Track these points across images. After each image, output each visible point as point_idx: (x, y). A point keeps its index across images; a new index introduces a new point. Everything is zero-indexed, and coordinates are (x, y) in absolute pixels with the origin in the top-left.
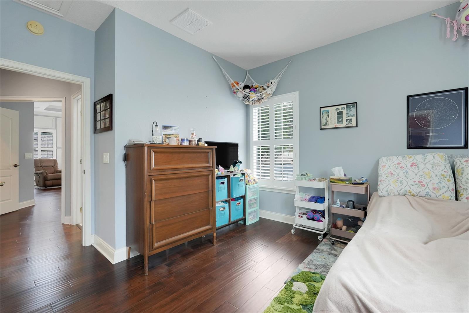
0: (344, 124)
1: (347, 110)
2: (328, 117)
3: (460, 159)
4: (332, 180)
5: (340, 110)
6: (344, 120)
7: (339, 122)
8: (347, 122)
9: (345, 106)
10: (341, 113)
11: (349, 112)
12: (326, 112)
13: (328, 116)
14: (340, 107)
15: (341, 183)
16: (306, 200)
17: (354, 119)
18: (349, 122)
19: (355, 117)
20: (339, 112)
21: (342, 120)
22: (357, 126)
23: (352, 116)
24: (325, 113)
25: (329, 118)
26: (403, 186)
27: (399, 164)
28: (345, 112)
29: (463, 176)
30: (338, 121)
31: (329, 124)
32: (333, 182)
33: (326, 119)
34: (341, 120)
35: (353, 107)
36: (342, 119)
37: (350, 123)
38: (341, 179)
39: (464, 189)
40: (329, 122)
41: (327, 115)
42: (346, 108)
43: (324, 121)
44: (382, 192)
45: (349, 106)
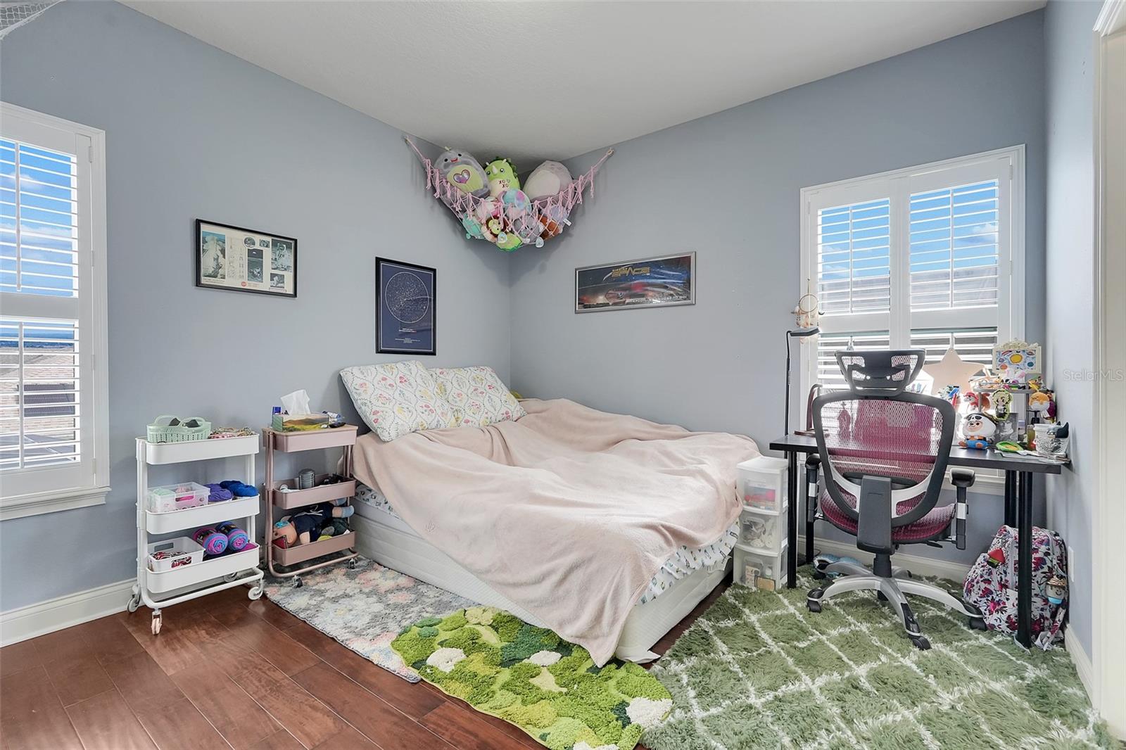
0: (266, 285)
1: (274, 253)
2: (221, 256)
3: (434, 369)
4: (290, 425)
5: (257, 247)
6: (266, 276)
7: (252, 276)
8: (272, 279)
9: (269, 239)
10: (259, 254)
11: (277, 258)
12: (216, 238)
13: (223, 251)
14: (257, 238)
15: (310, 430)
16: (201, 503)
17: (289, 276)
18: (278, 282)
19: (292, 274)
20: (254, 250)
21: (261, 273)
22: (295, 295)
23: (285, 270)
24: (213, 239)
25: (224, 257)
26: (414, 416)
27: (384, 379)
28: (268, 254)
29: (448, 393)
30: (249, 272)
31: (225, 276)
32: (291, 431)
33: (217, 259)
34: (258, 273)
35: (289, 247)
36: (262, 270)
37: (279, 285)
38: (310, 419)
39: (457, 410)
40: (225, 270)
41: (219, 248)
42: (272, 245)
43: (208, 263)
44: (389, 433)
45: (279, 241)
